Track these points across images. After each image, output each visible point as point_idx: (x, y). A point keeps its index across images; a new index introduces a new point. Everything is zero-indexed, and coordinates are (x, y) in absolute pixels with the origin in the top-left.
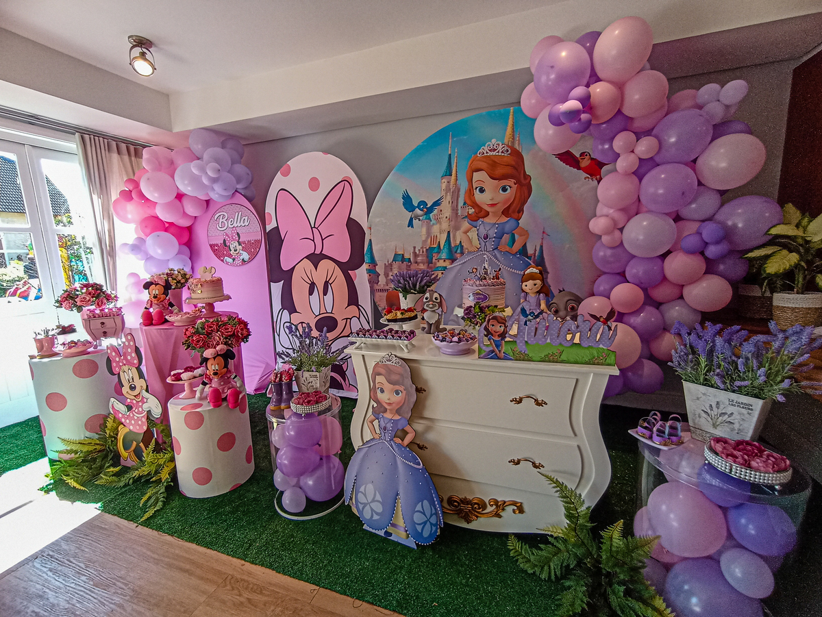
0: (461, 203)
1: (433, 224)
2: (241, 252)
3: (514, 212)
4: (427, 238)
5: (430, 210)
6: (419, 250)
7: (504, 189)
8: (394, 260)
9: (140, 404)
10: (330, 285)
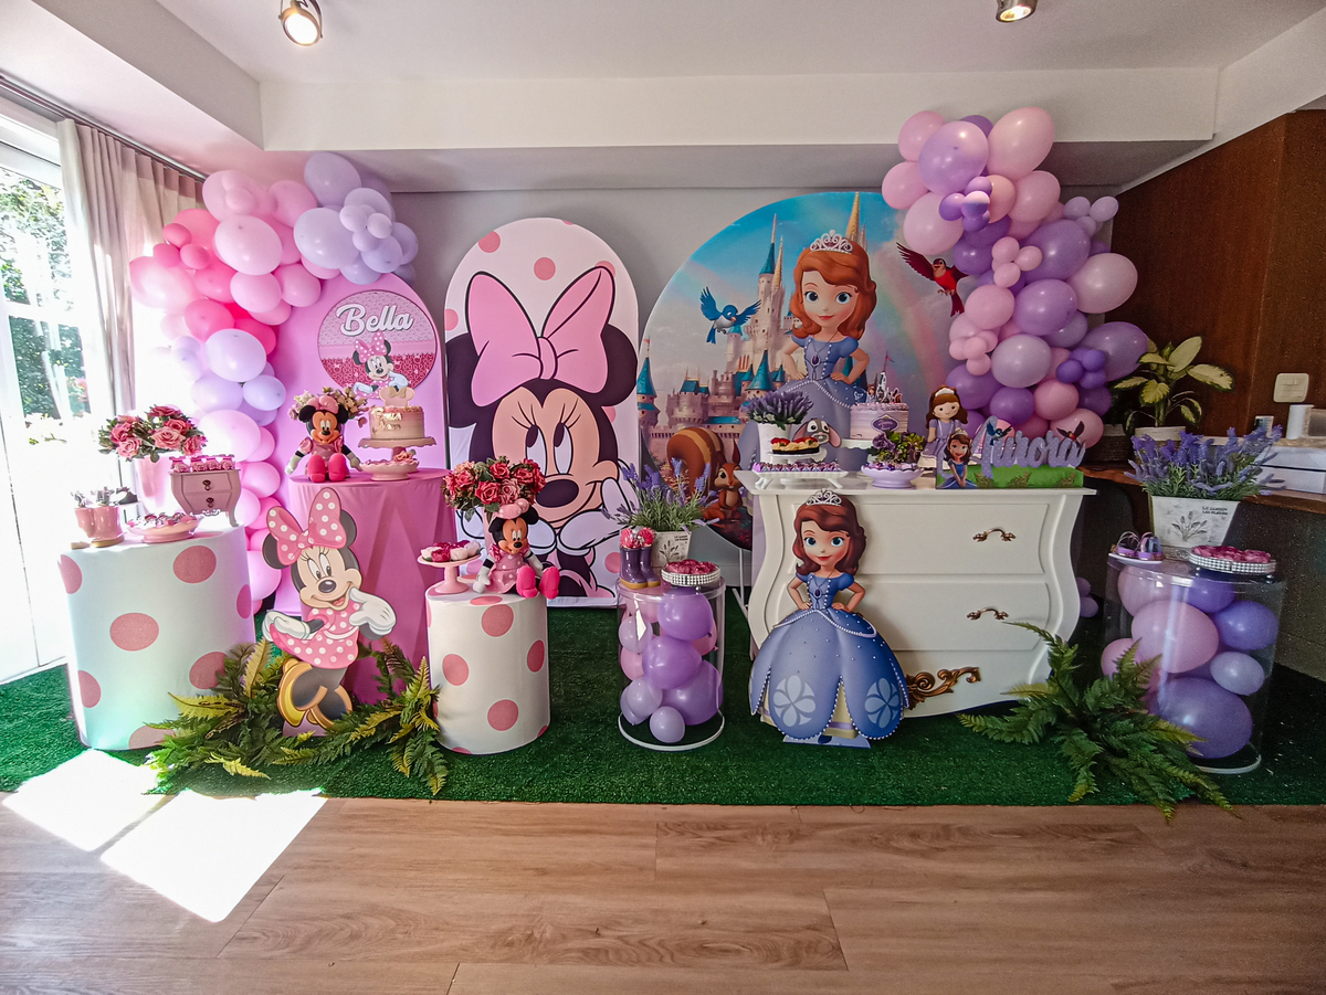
0: (784, 313)
1: (745, 340)
2: (392, 374)
3: (853, 329)
4: (735, 359)
5: (741, 319)
6: (722, 376)
7: (842, 298)
8: (684, 389)
9: (344, 615)
10: (568, 428)
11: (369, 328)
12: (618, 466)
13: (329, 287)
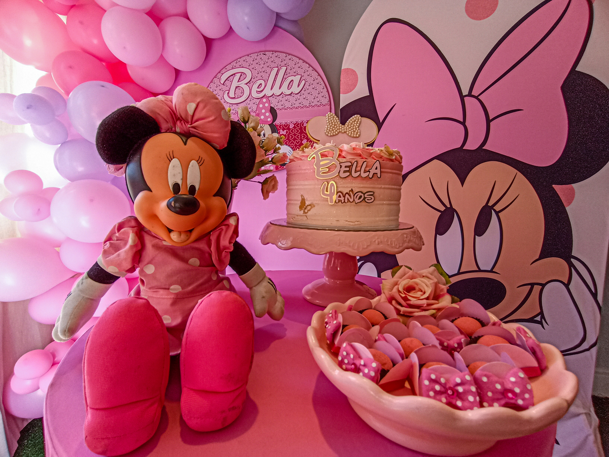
10: (497, 213)
11: (254, 94)
12: (571, 265)
13: (216, 47)
